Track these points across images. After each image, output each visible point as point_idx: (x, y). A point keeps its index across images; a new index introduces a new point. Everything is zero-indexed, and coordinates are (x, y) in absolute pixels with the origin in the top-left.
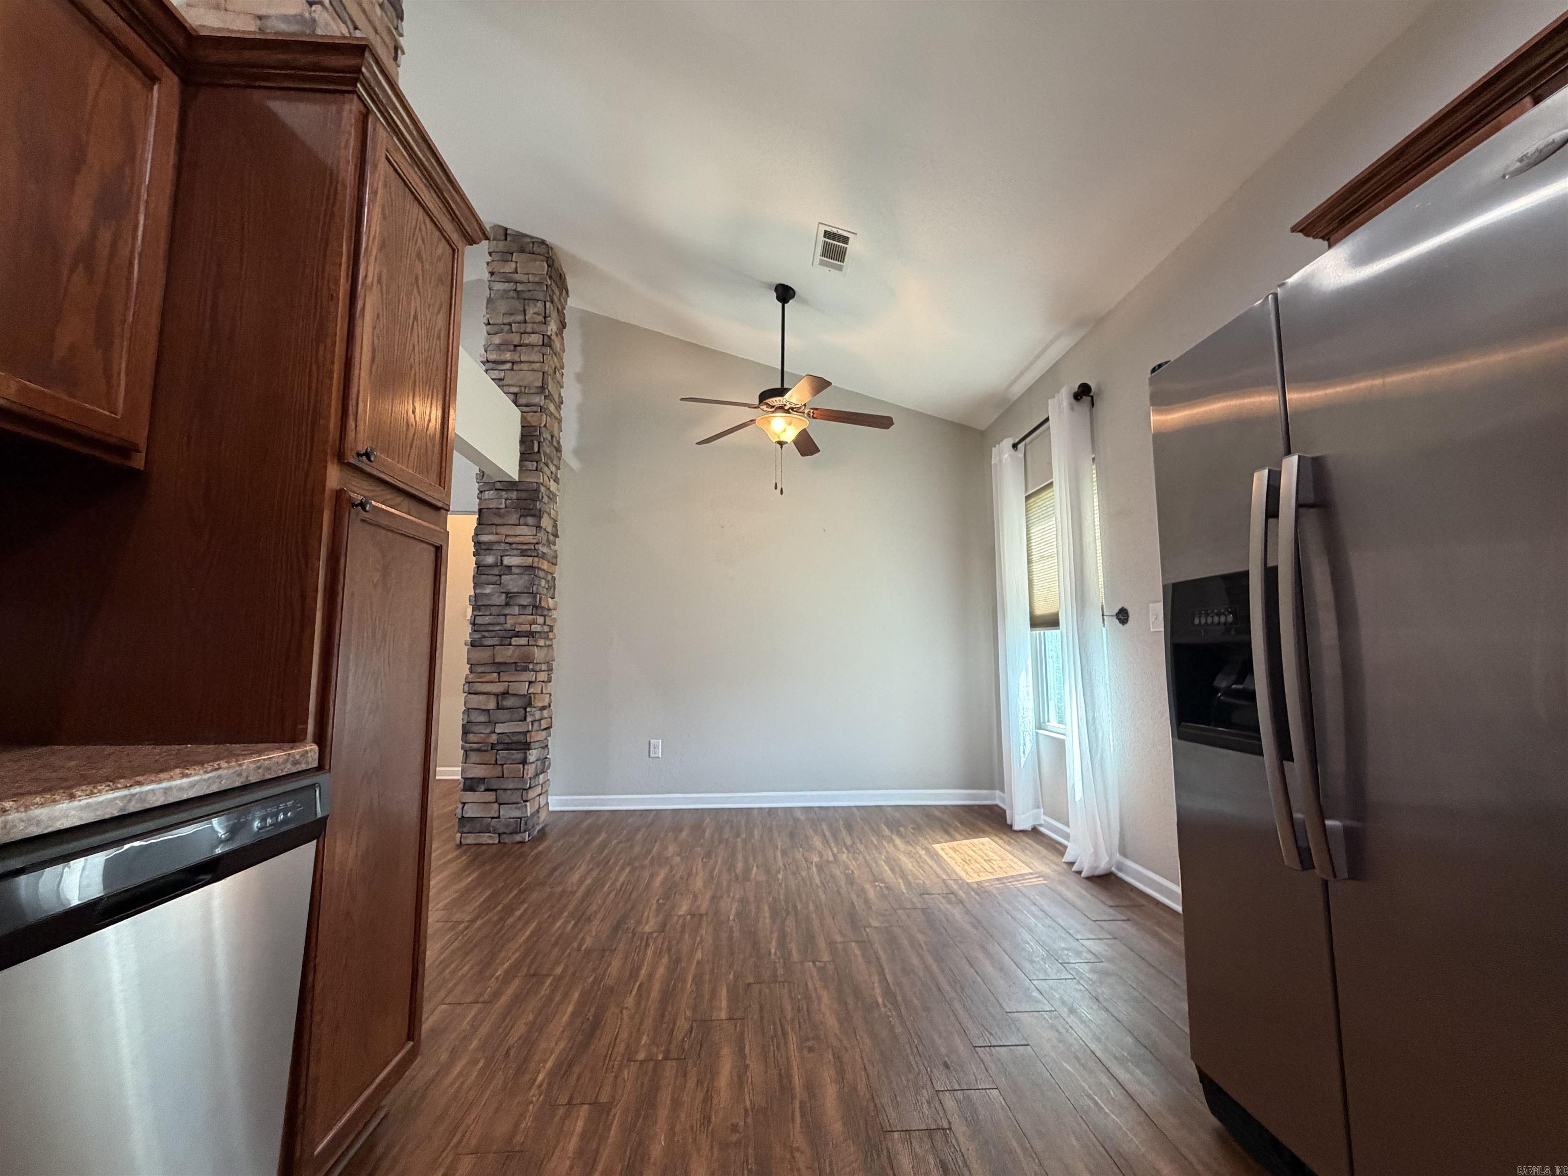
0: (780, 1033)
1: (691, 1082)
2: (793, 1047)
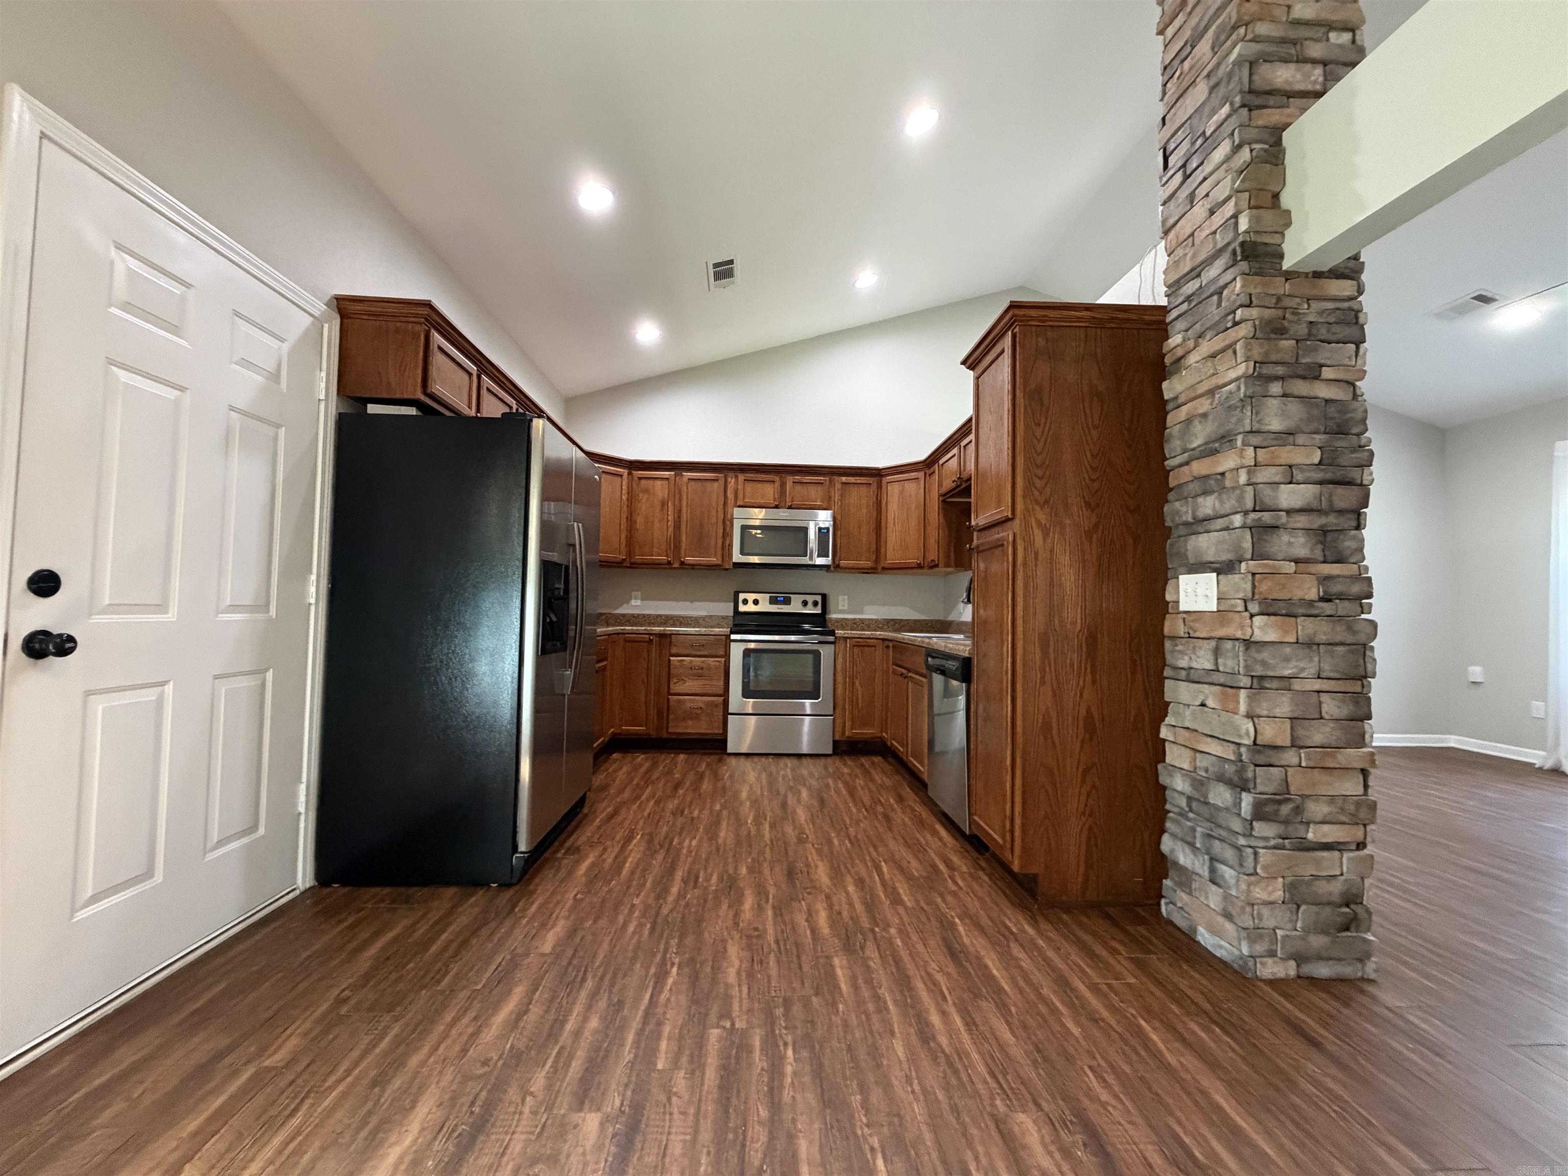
0: (781, 943)
1: (845, 914)
2: (771, 931)
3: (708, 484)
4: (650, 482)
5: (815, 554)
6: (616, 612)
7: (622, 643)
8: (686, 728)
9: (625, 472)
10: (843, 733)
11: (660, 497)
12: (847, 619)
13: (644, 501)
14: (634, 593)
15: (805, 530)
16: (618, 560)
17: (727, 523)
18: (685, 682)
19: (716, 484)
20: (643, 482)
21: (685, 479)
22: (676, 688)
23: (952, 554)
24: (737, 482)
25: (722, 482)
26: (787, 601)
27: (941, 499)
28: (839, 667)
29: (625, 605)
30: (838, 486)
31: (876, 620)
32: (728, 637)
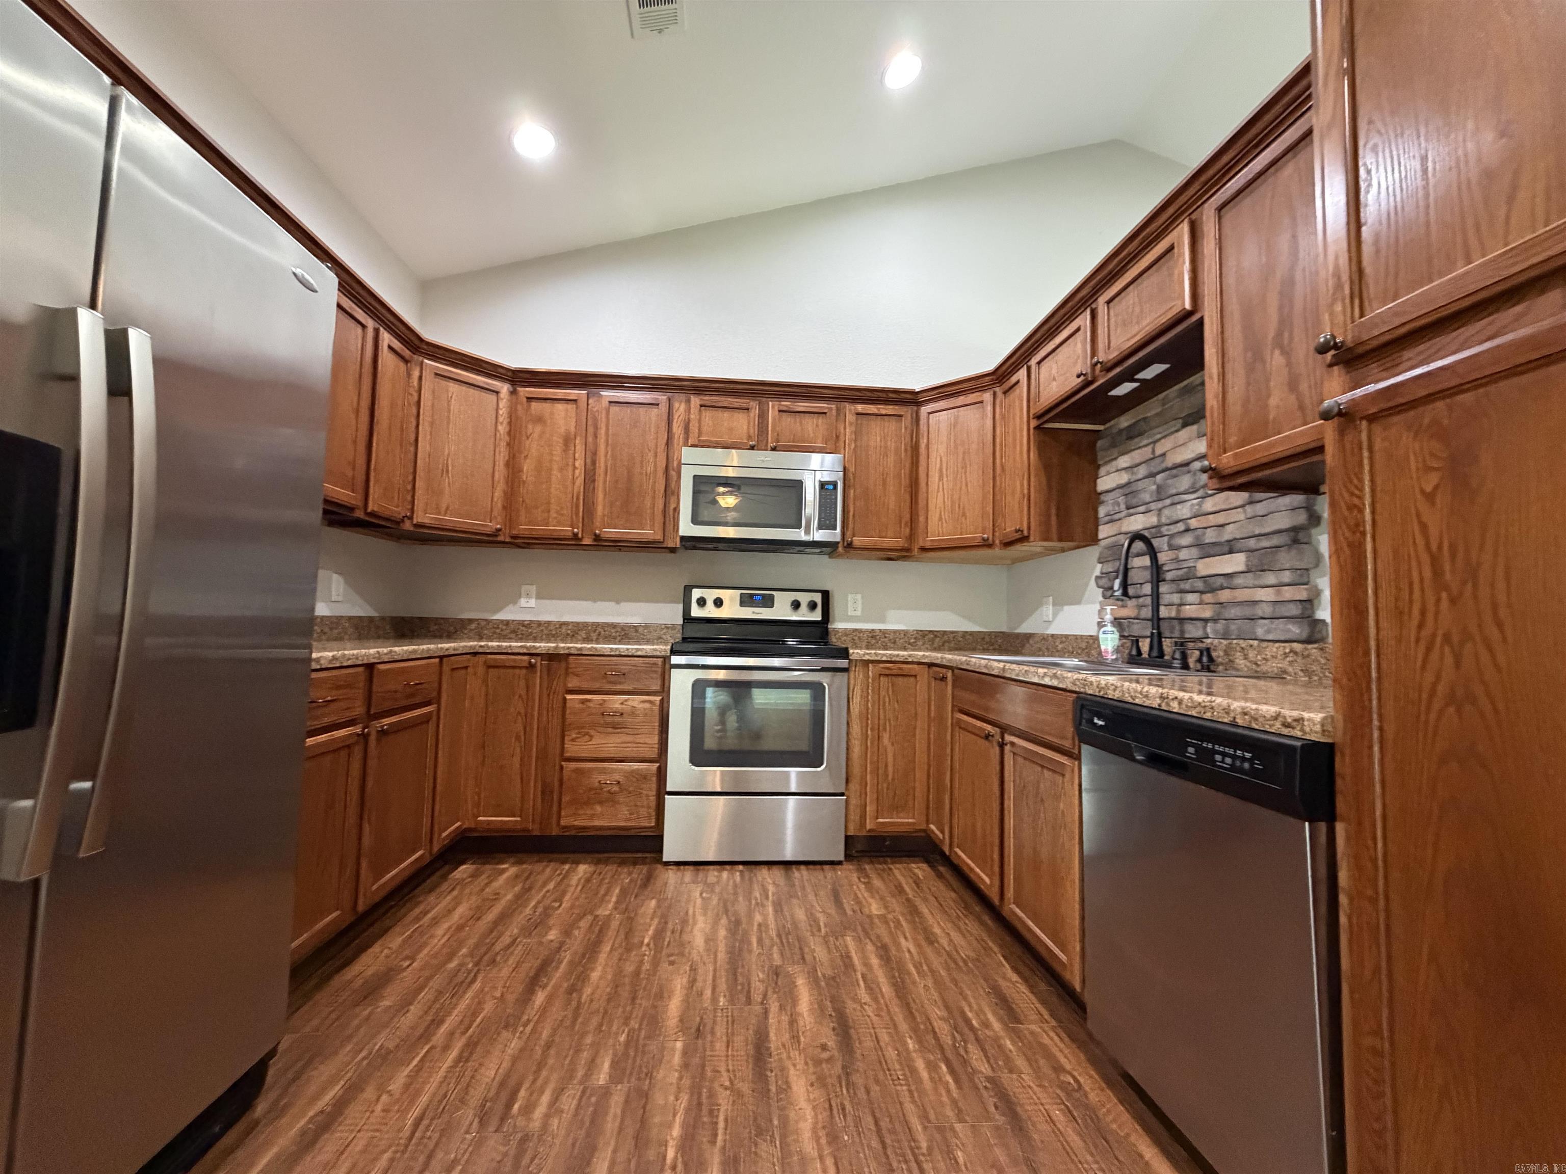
3: (642, 410)
4: (547, 406)
5: (815, 523)
6: (495, 617)
7: (481, 670)
8: (592, 817)
9: (504, 388)
10: (863, 823)
11: (562, 430)
12: (860, 631)
13: (535, 436)
14: (524, 588)
15: (797, 486)
16: (488, 530)
17: (671, 472)
18: (591, 737)
19: (654, 411)
20: (534, 405)
21: (605, 403)
22: (572, 749)
23: (1054, 519)
24: (688, 410)
25: (664, 408)
26: (768, 602)
27: (1034, 423)
28: (856, 709)
29: (511, 607)
30: (850, 418)
31: (905, 633)
32: (666, 659)
